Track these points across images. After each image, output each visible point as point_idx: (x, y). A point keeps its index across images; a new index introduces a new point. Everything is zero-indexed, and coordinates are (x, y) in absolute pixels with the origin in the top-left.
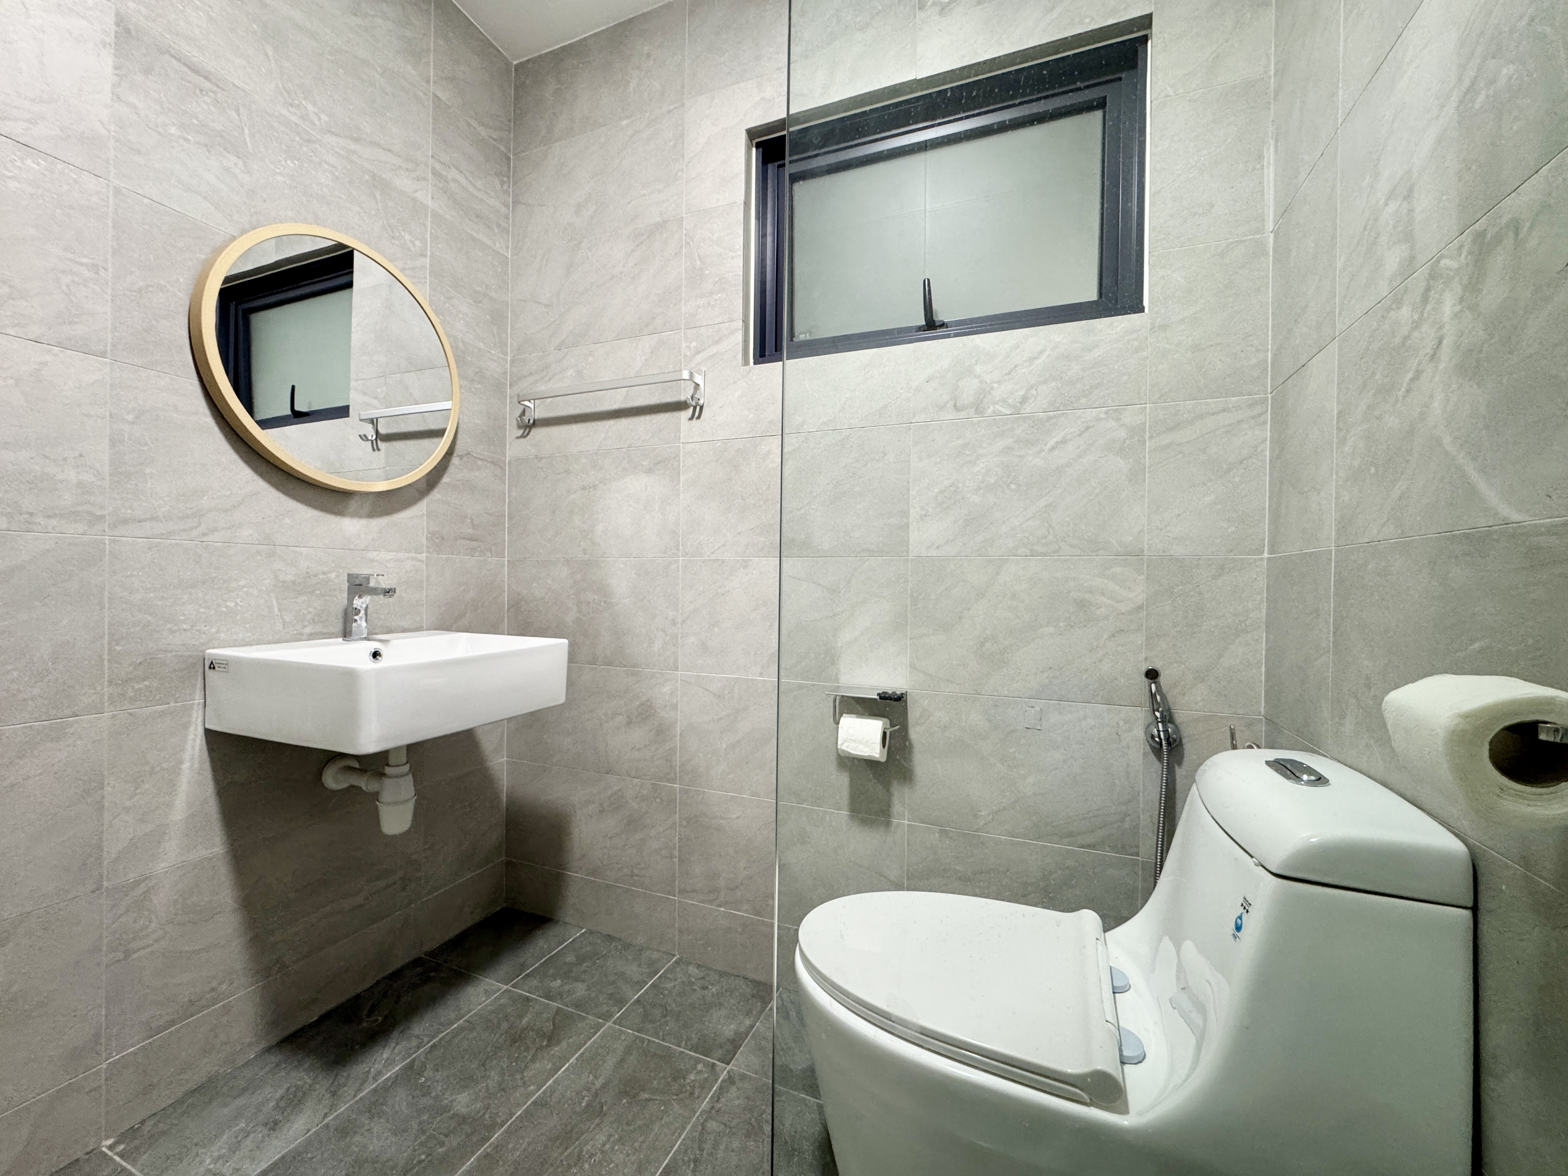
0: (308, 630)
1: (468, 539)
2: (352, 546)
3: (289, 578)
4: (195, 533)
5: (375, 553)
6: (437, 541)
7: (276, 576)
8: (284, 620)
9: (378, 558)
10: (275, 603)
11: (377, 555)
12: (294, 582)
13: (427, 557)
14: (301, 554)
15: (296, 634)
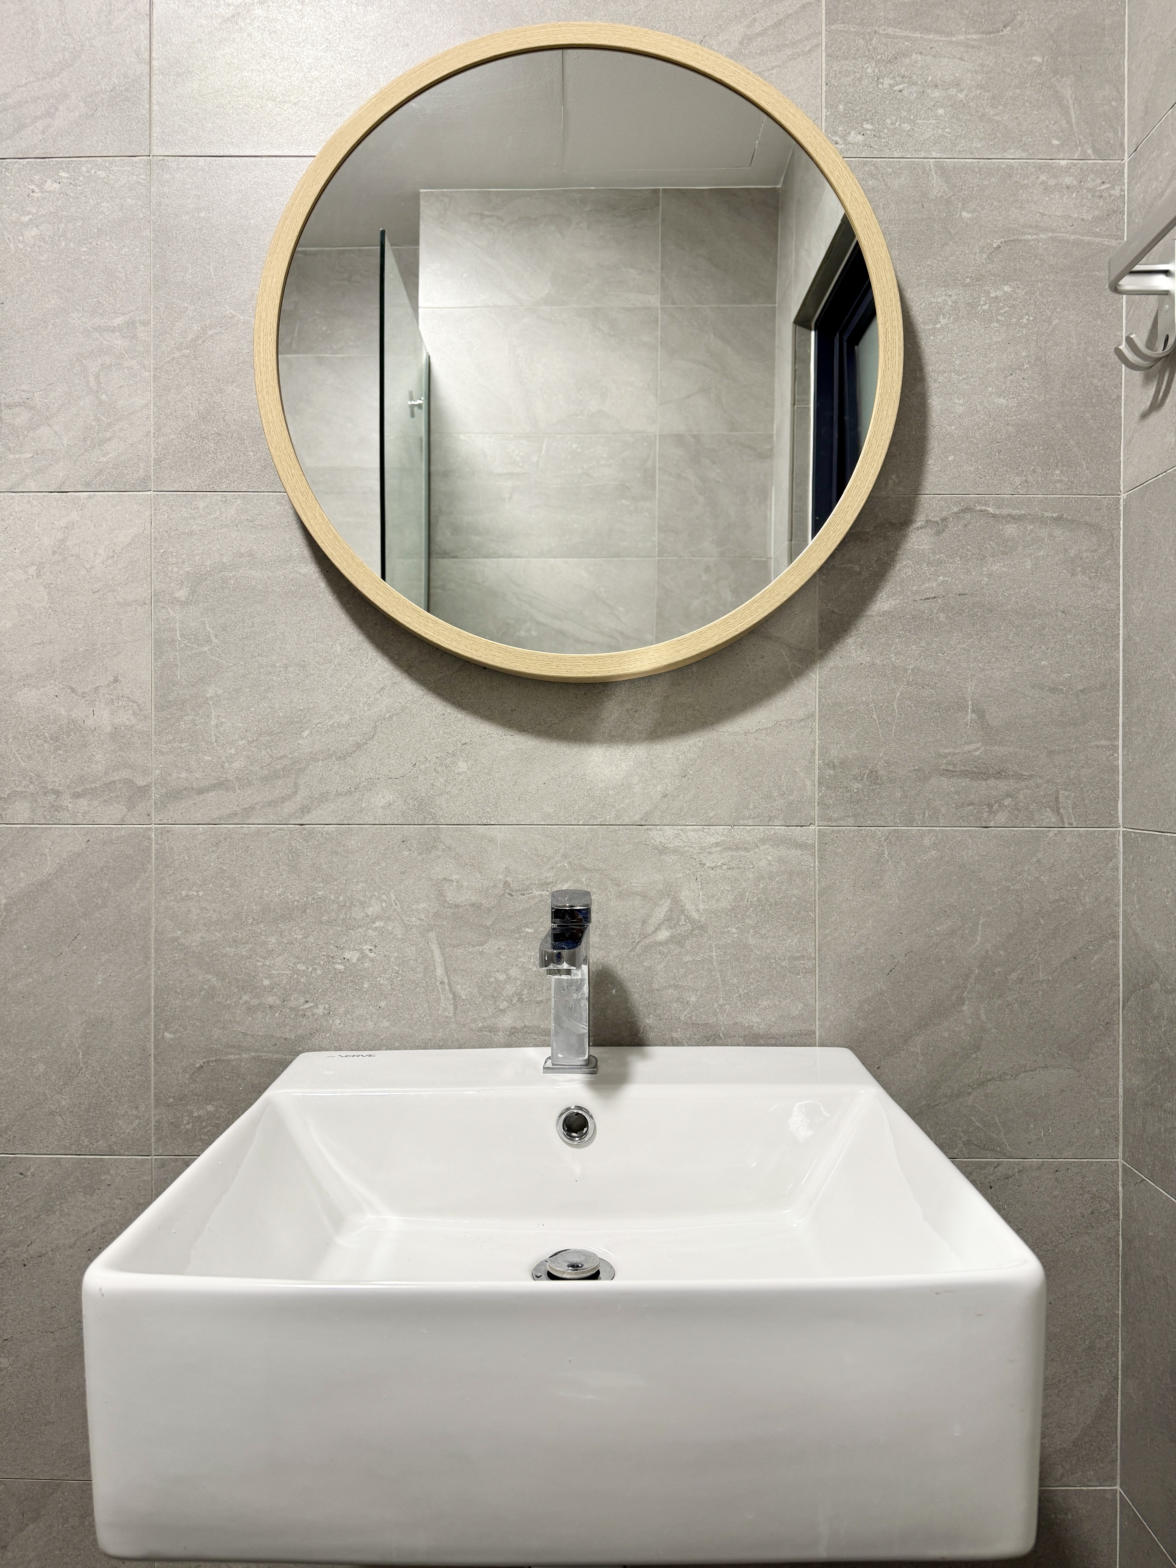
0: (507, 1021)
1: (965, 774)
2: (610, 817)
3: (466, 897)
4: (289, 807)
5: (669, 831)
6: (857, 785)
7: (441, 894)
8: (455, 996)
9: (677, 843)
10: (437, 953)
11: (677, 836)
12: (477, 906)
13: (822, 834)
14: (491, 840)
15: (480, 1030)
